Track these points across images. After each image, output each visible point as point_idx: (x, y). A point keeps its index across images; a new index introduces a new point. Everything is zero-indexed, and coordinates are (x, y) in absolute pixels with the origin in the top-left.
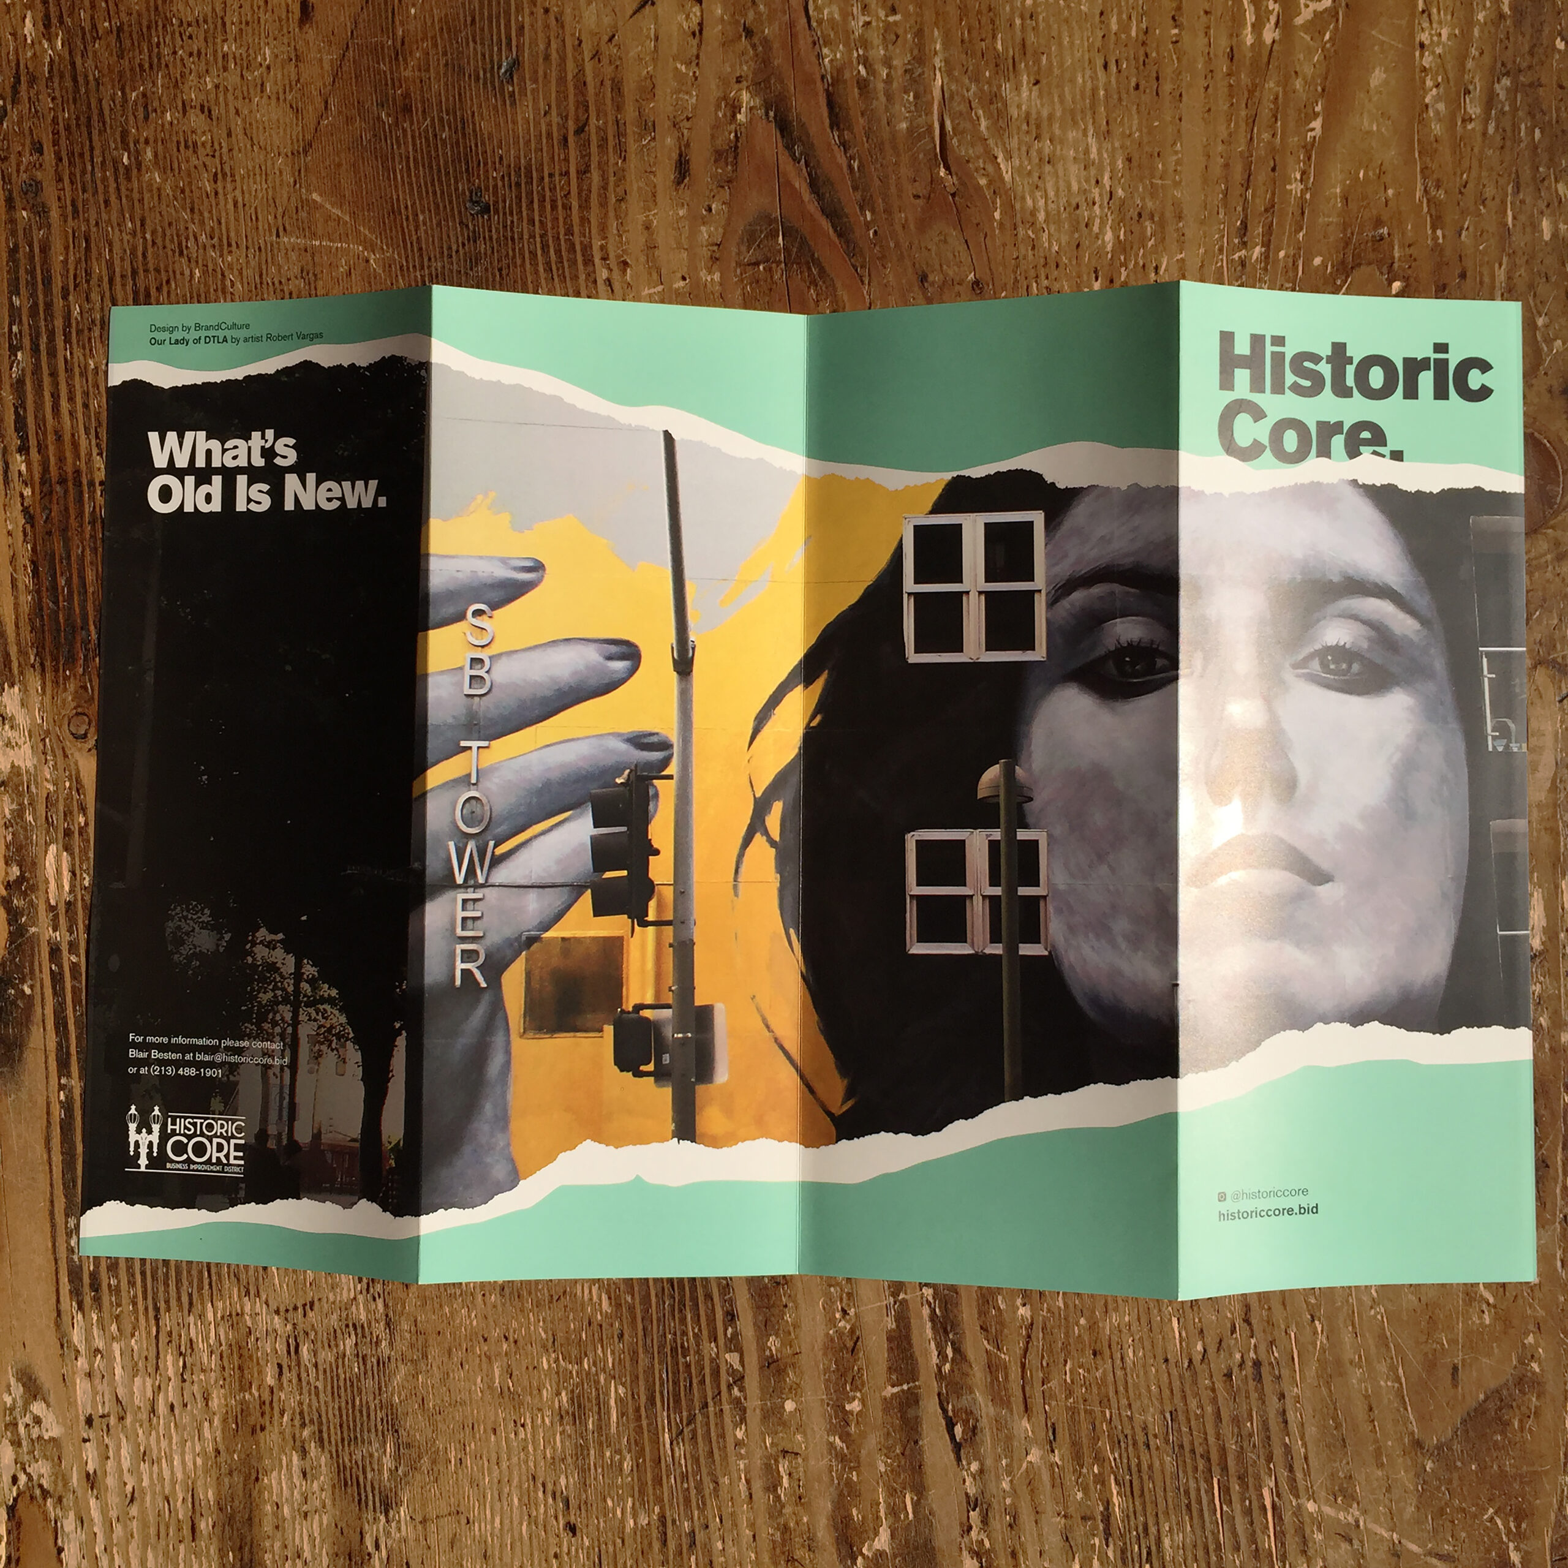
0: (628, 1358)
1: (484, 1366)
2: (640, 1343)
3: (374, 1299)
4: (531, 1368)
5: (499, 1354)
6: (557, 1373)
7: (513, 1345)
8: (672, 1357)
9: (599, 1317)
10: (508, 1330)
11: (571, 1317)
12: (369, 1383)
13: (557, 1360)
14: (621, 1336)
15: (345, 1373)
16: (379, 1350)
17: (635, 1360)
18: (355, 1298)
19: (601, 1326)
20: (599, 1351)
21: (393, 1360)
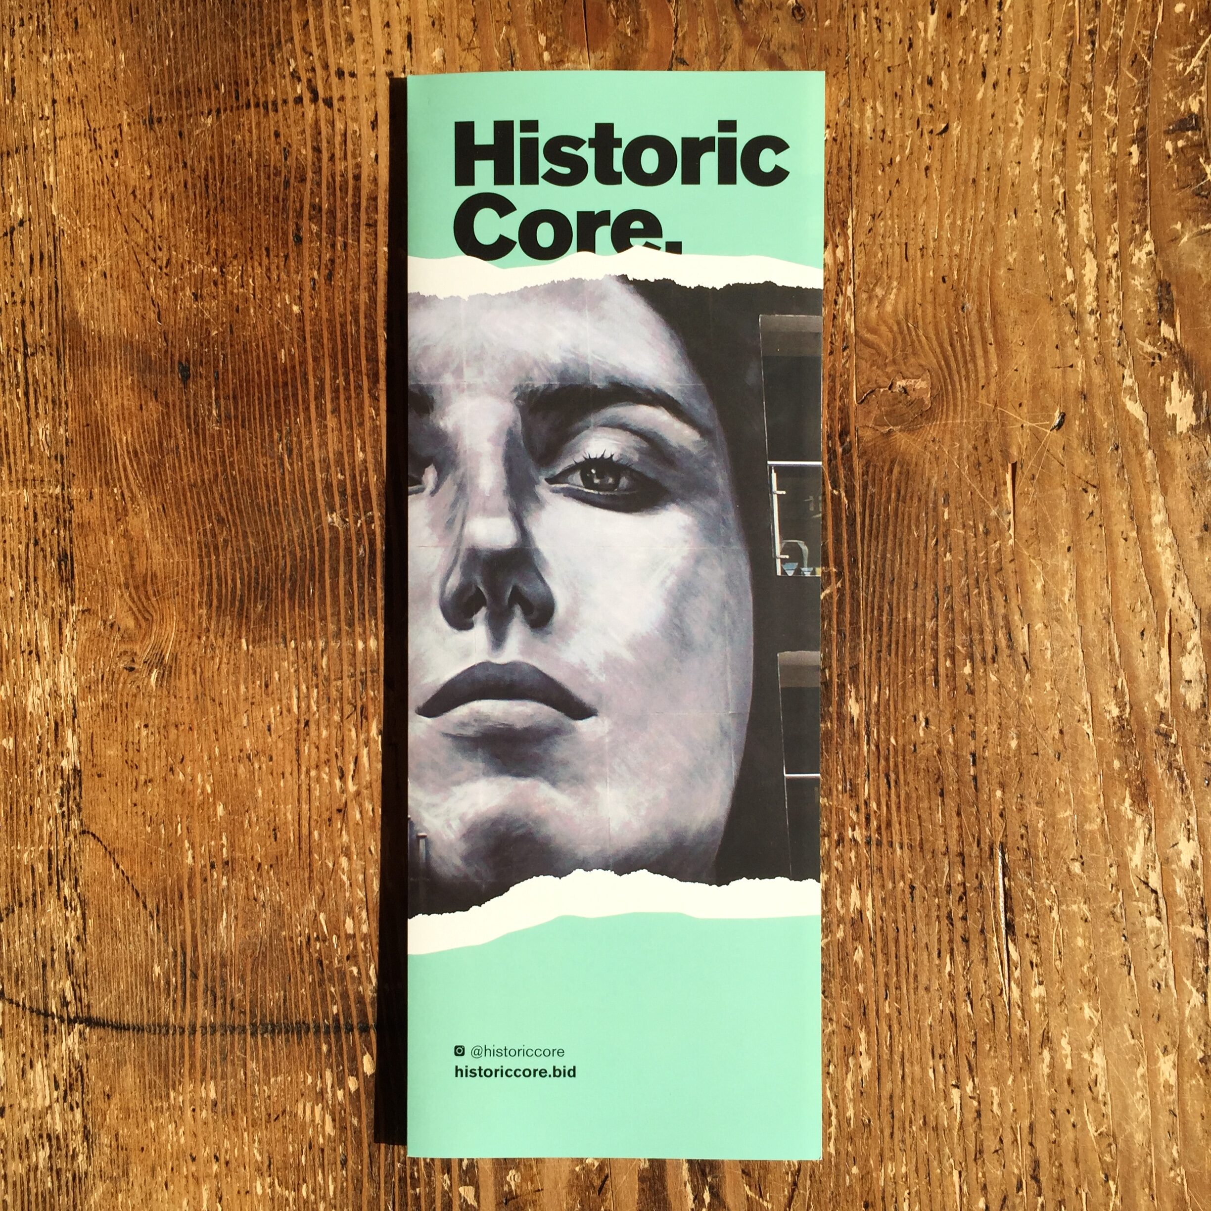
0: (351, 1186)
1: (192, 1188)
2: (366, 1171)
3: (72, 1109)
4: (243, 1193)
5: (208, 1176)
6: (272, 1199)
7: (223, 1166)
8: (400, 1188)
9: (321, 1140)
10: (219, 1149)
11: (290, 1139)
12: (63, 1199)
13: (272, 1185)
14: (344, 1163)
15: (37, 1187)
16: (75, 1165)
17: (358, 1189)
18: (50, 1107)
19: (323, 1150)
20: (320, 1178)
21: (90, 1177)
